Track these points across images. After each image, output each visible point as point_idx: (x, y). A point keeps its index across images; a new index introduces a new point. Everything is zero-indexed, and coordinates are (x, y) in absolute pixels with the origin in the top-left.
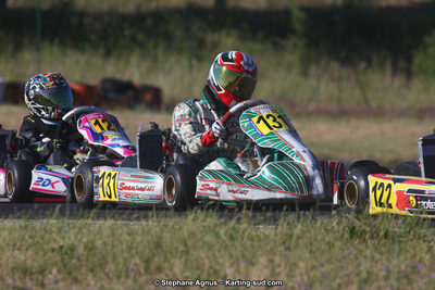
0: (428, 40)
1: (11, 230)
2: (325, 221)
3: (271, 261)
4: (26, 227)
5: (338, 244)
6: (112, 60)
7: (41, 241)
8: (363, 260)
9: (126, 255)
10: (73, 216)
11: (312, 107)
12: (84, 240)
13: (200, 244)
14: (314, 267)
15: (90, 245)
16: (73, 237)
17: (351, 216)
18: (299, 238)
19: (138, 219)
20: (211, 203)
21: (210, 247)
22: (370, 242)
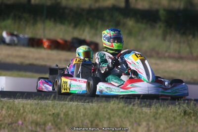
1: (31, 105)
2: (173, 107)
3: (148, 124)
4: (38, 104)
5: (178, 118)
7: (44, 110)
8: (189, 126)
9: (82, 118)
10: (59, 99)
11: (167, 54)
12: (64, 111)
13: (116, 115)
14: (167, 128)
15: (66, 113)
16: (59, 109)
17: (185, 105)
18: (161, 114)
19: (88, 102)
20: (121, 96)
21: (120, 117)
22: (193, 118)
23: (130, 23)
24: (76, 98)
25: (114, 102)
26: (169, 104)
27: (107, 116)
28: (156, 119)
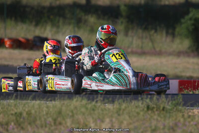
0: (183, 20)
2: (136, 103)
3: (111, 121)
5: (142, 113)
6: (39, 28)
7: (6, 110)
8: (153, 121)
9: (45, 117)
10: (21, 99)
11: (130, 50)
12: (27, 110)
13: (79, 112)
14: (131, 124)
15: (29, 112)
16: (21, 109)
17: (148, 100)
18: (124, 110)
19: (51, 101)
21: (84, 114)
22: (156, 113)
23: (92, 19)
24: (38, 97)
25: (76, 99)
26: (133, 100)
27: (70, 114)
28: (119, 115)
